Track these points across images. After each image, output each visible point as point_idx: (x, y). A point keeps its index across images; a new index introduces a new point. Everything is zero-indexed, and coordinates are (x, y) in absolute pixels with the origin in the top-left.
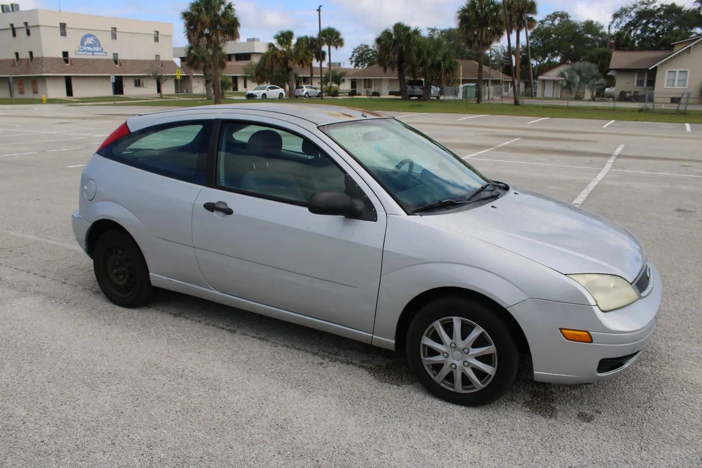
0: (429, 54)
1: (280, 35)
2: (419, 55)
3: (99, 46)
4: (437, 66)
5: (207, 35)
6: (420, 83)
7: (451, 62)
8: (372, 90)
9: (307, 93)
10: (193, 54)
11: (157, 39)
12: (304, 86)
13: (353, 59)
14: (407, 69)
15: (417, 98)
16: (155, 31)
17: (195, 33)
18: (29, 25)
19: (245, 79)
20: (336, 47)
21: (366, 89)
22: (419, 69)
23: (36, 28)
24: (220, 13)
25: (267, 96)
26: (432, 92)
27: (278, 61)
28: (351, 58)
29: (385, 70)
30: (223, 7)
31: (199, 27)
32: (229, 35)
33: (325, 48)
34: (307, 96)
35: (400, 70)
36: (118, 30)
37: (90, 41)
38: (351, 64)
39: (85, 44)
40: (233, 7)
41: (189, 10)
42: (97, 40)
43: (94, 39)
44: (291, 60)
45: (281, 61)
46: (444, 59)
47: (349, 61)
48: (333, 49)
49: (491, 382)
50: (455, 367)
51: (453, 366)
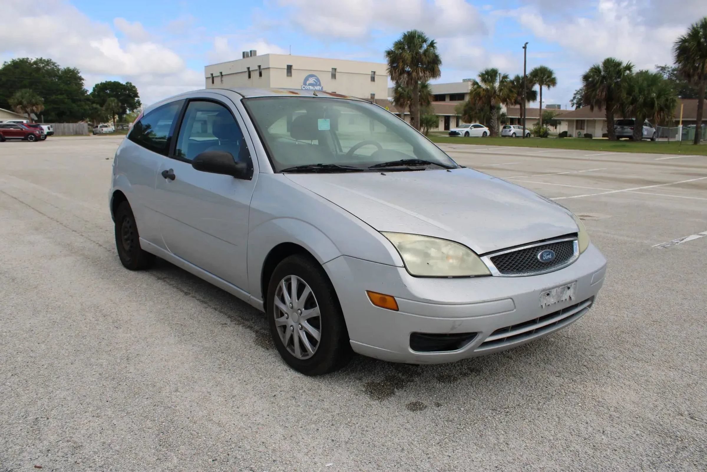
0: (641, 91)
1: (484, 73)
2: (630, 92)
3: (320, 85)
4: (649, 104)
5: (409, 73)
6: (630, 123)
7: (667, 100)
8: (585, 132)
9: (514, 133)
10: (400, 91)
11: (373, 79)
12: (512, 126)
13: (575, 101)
14: (615, 107)
15: (628, 139)
16: (372, 72)
17: (397, 70)
18: (262, 67)
19: (458, 118)
20: (549, 86)
21: (578, 131)
22: (629, 107)
23: (268, 70)
24: (421, 51)
25: (470, 133)
26: (645, 133)
27: (480, 98)
28: (572, 101)
29: (592, 109)
30: (425, 46)
31: (401, 64)
32: (429, 72)
33: (536, 88)
34: (514, 136)
35: (608, 109)
36: (338, 70)
37: (311, 81)
38: (572, 106)
39: (308, 83)
40: (435, 45)
41: (393, 49)
42: (318, 80)
43: (316, 79)
44: (495, 98)
45: (483, 99)
46: (659, 97)
47: (570, 103)
48: (544, 88)
49: (319, 348)
50: (293, 329)
51: (292, 328)
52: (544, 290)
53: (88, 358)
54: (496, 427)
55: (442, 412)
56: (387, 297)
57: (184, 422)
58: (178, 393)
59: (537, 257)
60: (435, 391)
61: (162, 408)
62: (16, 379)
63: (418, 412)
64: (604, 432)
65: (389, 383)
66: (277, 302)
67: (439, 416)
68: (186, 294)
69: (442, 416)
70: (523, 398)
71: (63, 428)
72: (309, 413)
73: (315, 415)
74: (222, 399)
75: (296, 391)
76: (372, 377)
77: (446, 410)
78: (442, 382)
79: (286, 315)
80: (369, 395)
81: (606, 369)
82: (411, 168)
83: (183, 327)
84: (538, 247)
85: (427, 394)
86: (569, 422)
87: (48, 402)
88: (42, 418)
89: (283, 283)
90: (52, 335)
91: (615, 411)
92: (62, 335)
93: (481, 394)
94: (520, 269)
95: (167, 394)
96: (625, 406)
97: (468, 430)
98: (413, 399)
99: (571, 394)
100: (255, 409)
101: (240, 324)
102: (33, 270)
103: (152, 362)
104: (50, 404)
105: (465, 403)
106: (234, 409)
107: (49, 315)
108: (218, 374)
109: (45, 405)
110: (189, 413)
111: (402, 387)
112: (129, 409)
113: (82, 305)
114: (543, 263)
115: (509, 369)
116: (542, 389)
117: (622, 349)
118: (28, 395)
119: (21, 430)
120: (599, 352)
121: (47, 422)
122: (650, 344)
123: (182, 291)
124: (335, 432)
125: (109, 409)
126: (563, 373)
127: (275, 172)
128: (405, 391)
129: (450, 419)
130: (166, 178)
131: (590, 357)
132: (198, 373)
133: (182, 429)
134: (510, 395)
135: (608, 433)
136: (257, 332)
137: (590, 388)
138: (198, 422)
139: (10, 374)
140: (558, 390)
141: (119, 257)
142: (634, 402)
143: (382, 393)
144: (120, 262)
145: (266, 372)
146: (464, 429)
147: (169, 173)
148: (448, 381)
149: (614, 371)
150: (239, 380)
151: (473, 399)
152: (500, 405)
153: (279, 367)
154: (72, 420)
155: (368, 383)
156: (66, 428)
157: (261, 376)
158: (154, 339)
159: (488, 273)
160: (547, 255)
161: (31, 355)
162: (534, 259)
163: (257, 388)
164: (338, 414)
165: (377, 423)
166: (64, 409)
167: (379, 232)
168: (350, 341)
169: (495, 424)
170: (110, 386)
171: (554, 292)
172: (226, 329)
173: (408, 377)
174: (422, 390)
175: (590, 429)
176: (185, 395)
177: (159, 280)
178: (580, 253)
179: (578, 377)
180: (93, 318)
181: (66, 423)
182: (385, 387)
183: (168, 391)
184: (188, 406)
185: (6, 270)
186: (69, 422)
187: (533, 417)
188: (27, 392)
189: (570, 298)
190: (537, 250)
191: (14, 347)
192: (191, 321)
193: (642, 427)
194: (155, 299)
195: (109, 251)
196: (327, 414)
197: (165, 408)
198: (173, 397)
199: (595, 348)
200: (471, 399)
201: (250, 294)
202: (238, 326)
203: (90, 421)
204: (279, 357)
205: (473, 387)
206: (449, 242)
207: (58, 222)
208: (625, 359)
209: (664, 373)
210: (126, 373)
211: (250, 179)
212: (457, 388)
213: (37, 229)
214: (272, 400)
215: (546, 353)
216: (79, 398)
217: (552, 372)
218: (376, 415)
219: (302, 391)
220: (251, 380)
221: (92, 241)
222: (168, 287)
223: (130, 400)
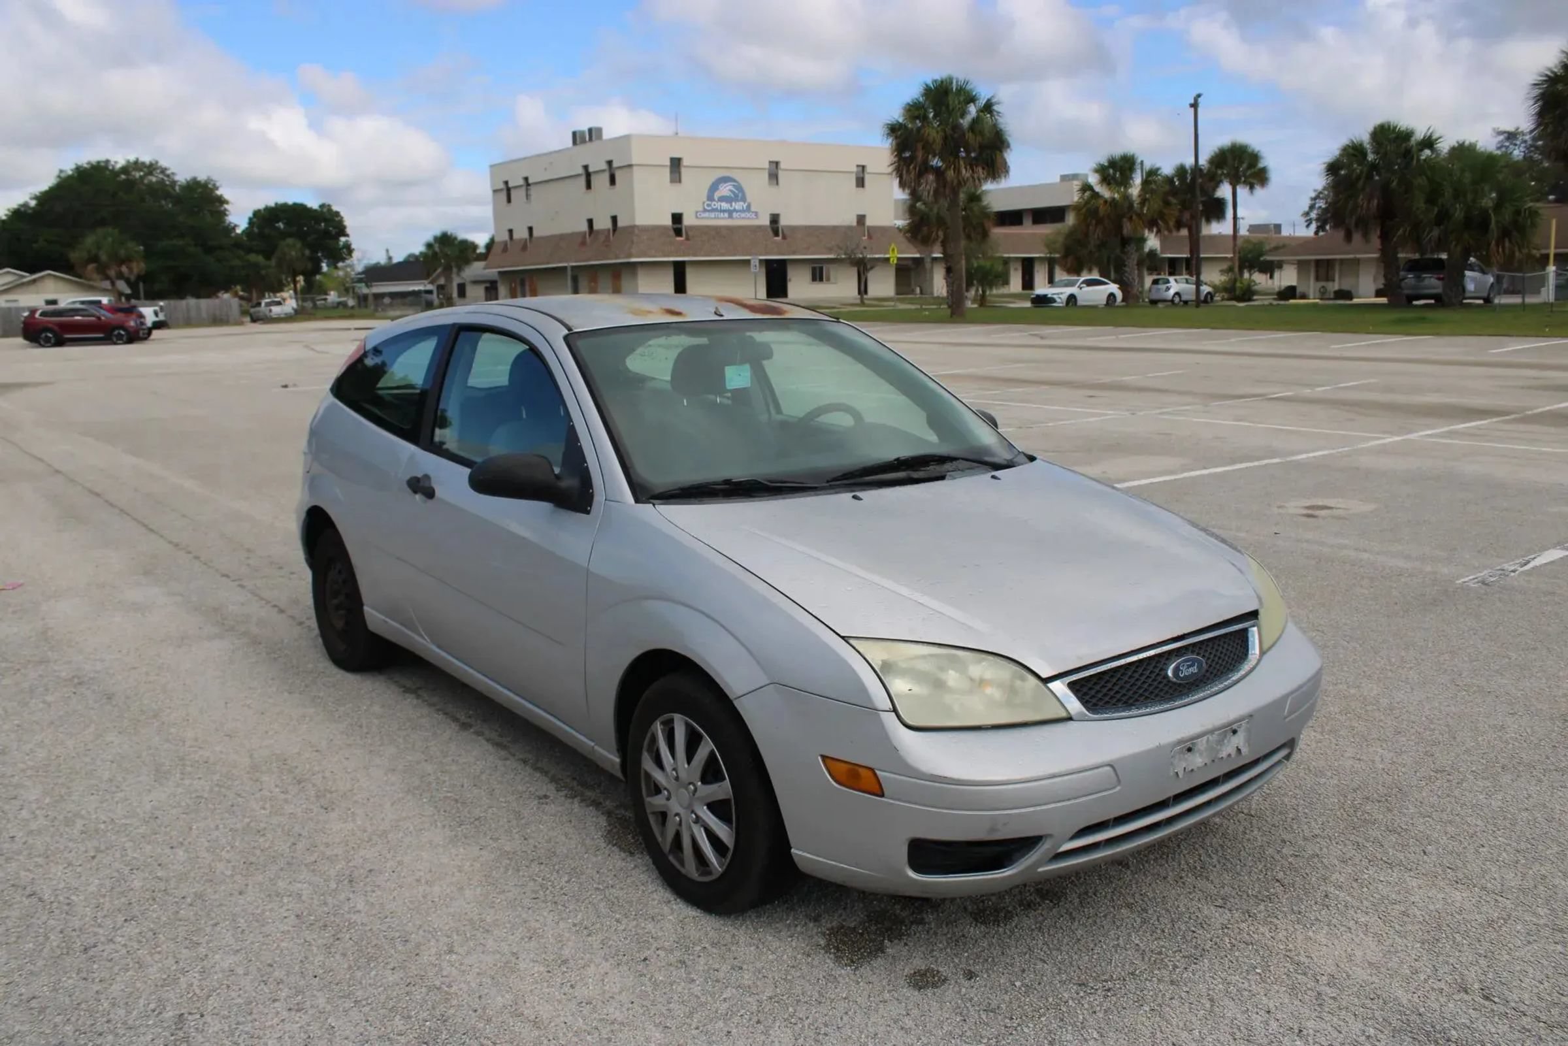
0: (1458, 194)
1: (1106, 164)
2: (1432, 197)
3: (744, 199)
4: (1478, 223)
5: (938, 172)
6: (1438, 265)
7: (1518, 212)
8: (1334, 286)
9: (1177, 294)
10: (920, 210)
11: (861, 183)
12: (1171, 279)
13: (1313, 215)
14: (1400, 232)
15: (1432, 301)
16: (858, 166)
17: (911, 167)
18: (615, 165)
19: (1051, 263)
20: (1252, 188)
21: (1320, 284)
22: (1431, 231)
23: (625, 170)
24: (965, 122)
25: (1078, 298)
26: (1470, 287)
27: (1099, 221)
28: (1307, 214)
29: (1348, 237)
30: (973, 110)
31: (920, 154)
32: (983, 169)
33: (1224, 191)
34: (1177, 299)
35: (1384, 237)
36: (782, 166)
37: (725, 190)
38: (1308, 226)
39: (717, 195)
40: (995, 108)
41: (901, 120)
42: (740, 188)
43: (735, 187)
44: (1131, 219)
45: (1106, 221)
46: (1498, 206)
47: (1303, 219)
48: (1242, 191)
49: (731, 861)
50: (681, 821)
51: (677, 818)
52: (1180, 742)
53: (271, 880)
54: (1082, 1023)
55: (975, 991)
56: (861, 770)
57: (467, 1020)
58: (454, 956)
59: (1167, 674)
60: (965, 944)
61: (424, 990)
62: (132, 929)
63: (929, 992)
64: (1300, 1031)
65: (873, 928)
66: (648, 764)
67: (971, 1000)
68: (465, 726)
69: (976, 999)
70: (1143, 958)
71: (233, 1035)
72: (713, 995)
73: (725, 1000)
74: (542, 969)
75: (687, 948)
76: (841, 915)
77: (985, 986)
78: (981, 923)
79: (666, 793)
80: (832, 956)
81: (1321, 888)
82: (915, 475)
83: (459, 805)
84: (1170, 652)
85: (949, 950)
86: (1231, 1010)
87: (200, 980)
88: (190, 1014)
89: (658, 728)
90: (198, 828)
91: (1329, 984)
92: (217, 827)
93: (1058, 950)
94: (1131, 701)
95: (433, 959)
96: (1351, 972)
97: (1026, 1030)
98: (919, 963)
99: (1243, 946)
100: (607, 988)
101: (576, 796)
102: (147, 674)
103: (401, 887)
104: (204, 983)
105: (1023, 971)
106: (566, 989)
107: (187, 782)
108: (534, 912)
109: (195, 987)
110: (477, 1000)
111: (900, 937)
112: (359, 993)
113: (251, 756)
114: (1180, 685)
115: (1121, 893)
116: (1184, 937)
117: (1360, 840)
118: (160, 965)
119: (153, 1040)
120: (1311, 849)
121: (201, 1023)
122: (1422, 828)
123: (455, 720)
124: (763, 1037)
125: (319, 994)
126: (1232, 900)
127: (637, 501)
128: (906, 944)
129: (993, 1006)
130: (415, 492)
131: (1290, 860)
132: (492, 911)
133: (464, 1034)
134: (1116, 951)
135: (1308, 1035)
136: (609, 814)
137: (1285, 933)
138: (494, 1019)
139: (120, 919)
140: (1218, 937)
141: (320, 640)
142: (1370, 964)
143: (859, 950)
144: (324, 651)
145: (627, 906)
146: (1019, 1028)
147: (421, 484)
148: (994, 921)
149: (1337, 892)
150: (575, 925)
151: (1041, 960)
152: (1094, 975)
153: (655, 896)
154: (249, 1018)
155: (832, 928)
156: (239, 1036)
157: (618, 916)
158: (401, 834)
159: (1064, 714)
160: (1189, 666)
161: (159, 874)
162: (1159, 679)
163: (611, 942)
164: (771, 998)
165: (845, 1018)
166: (233, 994)
167: (843, 638)
168: (793, 850)
169: (1081, 1017)
170: (320, 941)
171: (1202, 744)
172: (547, 808)
173: (913, 913)
174: (941, 942)
175: (1274, 1025)
176: (466, 961)
177: (407, 695)
178: (1263, 653)
179: (1262, 907)
180: (277, 786)
181: (238, 1023)
182: (866, 936)
183: (433, 951)
184: (473, 985)
185: (92, 675)
186: (243, 1023)
187: (1159, 1000)
188: (157, 957)
189: (1239, 750)
190: (1167, 659)
191: (122, 856)
192: (476, 791)
193: (1381, 1020)
194: (401, 740)
195: (301, 624)
196: (748, 999)
197: (430, 989)
198: (445, 964)
199: (1305, 839)
200: (1038, 962)
201: (592, 740)
202: (571, 800)
203: (283, 1020)
204: (656, 874)
205: (1043, 935)
206: (983, 656)
207: (189, 552)
208: (1365, 863)
209: (1441, 896)
210: (349, 912)
211: (588, 513)
212: (1010, 937)
213: (146, 573)
214: (640, 967)
215: (1201, 851)
216: (259, 969)
217: (1209, 898)
218: (845, 998)
219: (699, 948)
220: (598, 926)
221: (262, 599)
222: (425, 710)
223: (359, 974)
